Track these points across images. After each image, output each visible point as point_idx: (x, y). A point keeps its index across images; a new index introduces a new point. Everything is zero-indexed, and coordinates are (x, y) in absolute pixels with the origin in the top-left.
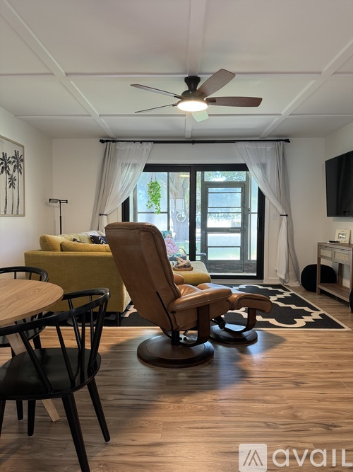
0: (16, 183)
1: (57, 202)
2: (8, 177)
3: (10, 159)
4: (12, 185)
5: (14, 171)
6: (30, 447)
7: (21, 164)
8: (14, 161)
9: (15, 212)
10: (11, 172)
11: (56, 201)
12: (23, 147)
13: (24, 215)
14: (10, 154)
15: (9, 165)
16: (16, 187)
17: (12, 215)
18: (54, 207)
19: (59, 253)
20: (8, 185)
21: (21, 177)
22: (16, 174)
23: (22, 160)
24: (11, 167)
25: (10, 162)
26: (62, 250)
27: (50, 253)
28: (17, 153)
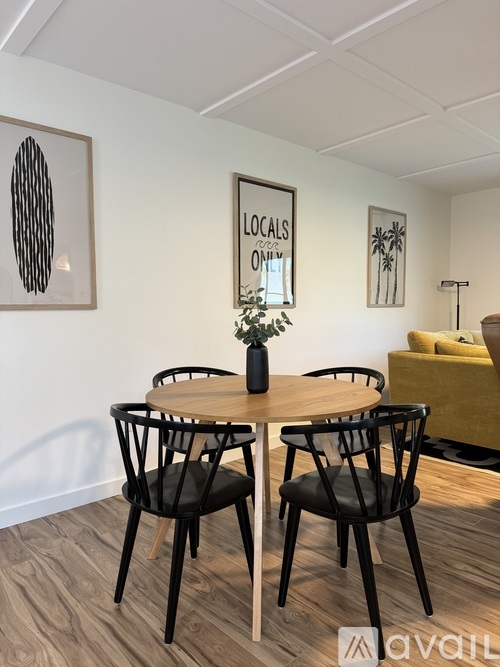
0: (393, 264)
1: (452, 285)
2: (382, 257)
3: (386, 234)
4: (387, 266)
5: (391, 248)
6: (338, 579)
7: (402, 238)
8: (391, 237)
9: (390, 301)
10: (386, 251)
11: (451, 283)
12: (405, 215)
13: (403, 305)
14: (387, 227)
15: (385, 242)
16: (393, 269)
17: (386, 305)
18: (450, 292)
19: (432, 356)
20: (382, 267)
21: (400, 255)
22: (393, 253)
23: (403, 234)
24: (387, 244)
25: (385, 238)
26: (437, 352)
27: (419, 356)
28: (395, 225)
